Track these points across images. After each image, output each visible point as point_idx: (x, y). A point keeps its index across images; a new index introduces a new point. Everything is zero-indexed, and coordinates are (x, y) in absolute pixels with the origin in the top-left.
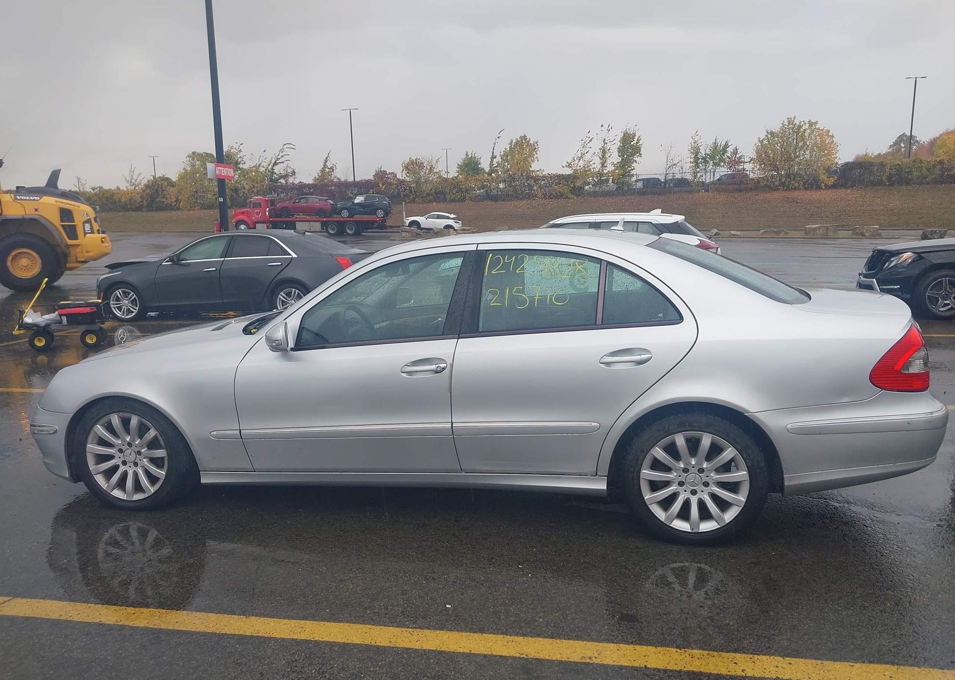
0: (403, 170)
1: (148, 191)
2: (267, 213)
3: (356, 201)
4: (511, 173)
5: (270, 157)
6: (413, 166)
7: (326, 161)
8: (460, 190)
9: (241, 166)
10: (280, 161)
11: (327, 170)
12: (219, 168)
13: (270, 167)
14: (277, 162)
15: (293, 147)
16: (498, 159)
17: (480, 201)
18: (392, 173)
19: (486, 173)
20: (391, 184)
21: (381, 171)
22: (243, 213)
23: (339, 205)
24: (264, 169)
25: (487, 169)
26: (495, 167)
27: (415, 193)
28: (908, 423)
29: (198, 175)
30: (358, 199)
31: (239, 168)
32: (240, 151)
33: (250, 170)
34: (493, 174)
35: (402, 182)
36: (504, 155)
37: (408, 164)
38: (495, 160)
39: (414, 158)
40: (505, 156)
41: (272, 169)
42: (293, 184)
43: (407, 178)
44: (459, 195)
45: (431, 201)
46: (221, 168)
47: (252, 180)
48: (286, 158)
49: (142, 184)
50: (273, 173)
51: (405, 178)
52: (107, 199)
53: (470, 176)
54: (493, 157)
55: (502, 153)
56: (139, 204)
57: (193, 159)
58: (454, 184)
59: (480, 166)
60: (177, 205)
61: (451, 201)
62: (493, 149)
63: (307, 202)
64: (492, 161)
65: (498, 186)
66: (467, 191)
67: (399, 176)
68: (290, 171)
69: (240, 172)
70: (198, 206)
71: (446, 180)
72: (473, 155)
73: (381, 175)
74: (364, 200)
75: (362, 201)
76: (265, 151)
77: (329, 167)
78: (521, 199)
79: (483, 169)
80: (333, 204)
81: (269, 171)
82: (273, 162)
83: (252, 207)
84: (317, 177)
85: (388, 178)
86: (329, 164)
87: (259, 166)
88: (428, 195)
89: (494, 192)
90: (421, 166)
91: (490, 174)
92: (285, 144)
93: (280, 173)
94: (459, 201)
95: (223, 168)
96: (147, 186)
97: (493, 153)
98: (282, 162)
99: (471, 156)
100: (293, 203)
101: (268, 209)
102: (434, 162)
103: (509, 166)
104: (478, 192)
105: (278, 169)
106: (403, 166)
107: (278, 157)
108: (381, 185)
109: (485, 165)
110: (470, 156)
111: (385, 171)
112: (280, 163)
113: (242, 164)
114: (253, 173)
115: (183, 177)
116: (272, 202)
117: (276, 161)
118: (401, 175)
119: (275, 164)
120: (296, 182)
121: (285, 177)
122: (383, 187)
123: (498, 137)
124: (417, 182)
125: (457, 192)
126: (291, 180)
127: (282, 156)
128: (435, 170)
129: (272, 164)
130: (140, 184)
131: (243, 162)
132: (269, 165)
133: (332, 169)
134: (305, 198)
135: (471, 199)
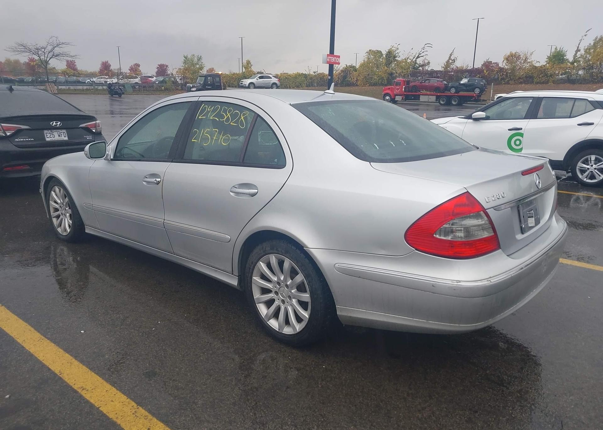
0: (504, 61)
1: (342, 74)
2: (403, 89)
3: (462, 82)
4: (591, 63)
5: (415, 52)
6: (512, 58)
7: (451, 55)
8: (546, 75)
9: (397, 59)
10: (421, 55)
11: (451, 61)
12: (329, 57)
13: (415, 59)
14: (420, 56)
15: (431, 46)
16: (582, 52)
17: (561, 83)
18: (496, 63)
19: (570, 63)
20: (493, 71)
21: (488, 62)
22: (389, 89)
23: (450, 85)
24: (410, 60)
25: (571, 59)
26: (578, 58)
27: (510, 77)
28: (433, 286)
29: (371, 64)
30: (464, 81)
31: (396, 60)
32: (398, 49)
33: (402, 61)
34: (575, 64)
35: (501, 69)
36: (587, 49)
37: (509, 57)
38: (579, 53)
39: (514, 52)
40: (587, 51)
41: (416, 61)
42: (427, 70)
43: (506, 66)
44: (544, 79)
45: (521, 83)
46: (331, 57)
47: (402, 68)
48: (425, 53)
49: (340, 70)
50: (416, 63)
51: (504, 66)
52: (321, 79)
53: (556, 65)
54: (578, 50)
55: (586, 48)
56: (336, 81)
57: (369, 54)
58: (542, 71)
59: (565, 57)
60: (357, 83)
61: (537, 83)
62: (579, 44)
63: (429, 82)
64: (576, 54)
65: (578, 72)
66: (551, 76)
67: (500, 65)
68: (426, 62)
69: (396, 62)
70: (368, 84)
71: (536, 67)
72: (561, 48)
73: (487, 64)
74: (467, 81)
75: (466, 82)
76: (412, 49)
77: (452, 59)
78: (596, 83)
79: (567, 60)
80: (446, 84)
81: (413, 62)
82: (416, 56)
83: (395, 85)
84: (444, 66)
85: (493, 66)
86: (452, 58)
87: (408, 58)
88: (520, 78)
89: (574, 77)
90: (518, 57)
91: (572, 63)
92: (426, 44)
93: (420, 64)
94: (543, 83)
95: (332, 57)
96: (342, 71)
97: (578, 47)
98: (423, 56)
99: (560, 50)
100: (420, 83)
101: (404, 86)
102: (529, 54)
103: (590, 57)
104: (560, 77)
105: (420, 61)
106: (504, 58)
107: (421, 53)
108: (485, 71)
109: (570, 57)
110: (558, 50)
111: (491, 62)
112: (421, 56)
113: (398, 57)
114: (404, 63)
115: (362, 65)
116: (408, 82)
117: (418, 55)
118: (502, 64)
119: (418, 57)
120: (429, 69)
121: (423, 66)
122: (487, 73)
123: (585, 35)
124: (513, 70)
125: (543, 77)
126: (427, 68)
127: (423, 52)
128: (529, 61)
129: (416, 57)
130: (339, 69)
131: (399, 56)
132: (414, 58)
133: (454, 61)
134: (429, 79)
135: (554, 82)
